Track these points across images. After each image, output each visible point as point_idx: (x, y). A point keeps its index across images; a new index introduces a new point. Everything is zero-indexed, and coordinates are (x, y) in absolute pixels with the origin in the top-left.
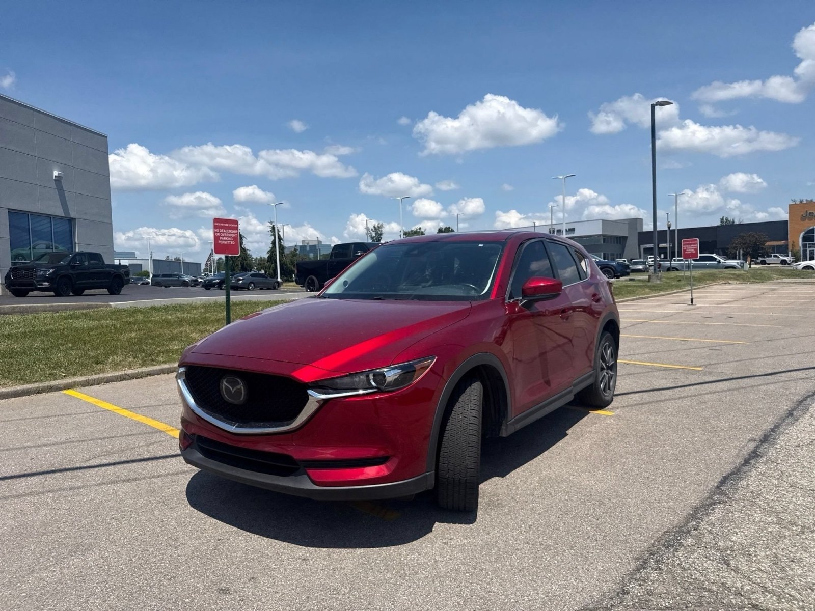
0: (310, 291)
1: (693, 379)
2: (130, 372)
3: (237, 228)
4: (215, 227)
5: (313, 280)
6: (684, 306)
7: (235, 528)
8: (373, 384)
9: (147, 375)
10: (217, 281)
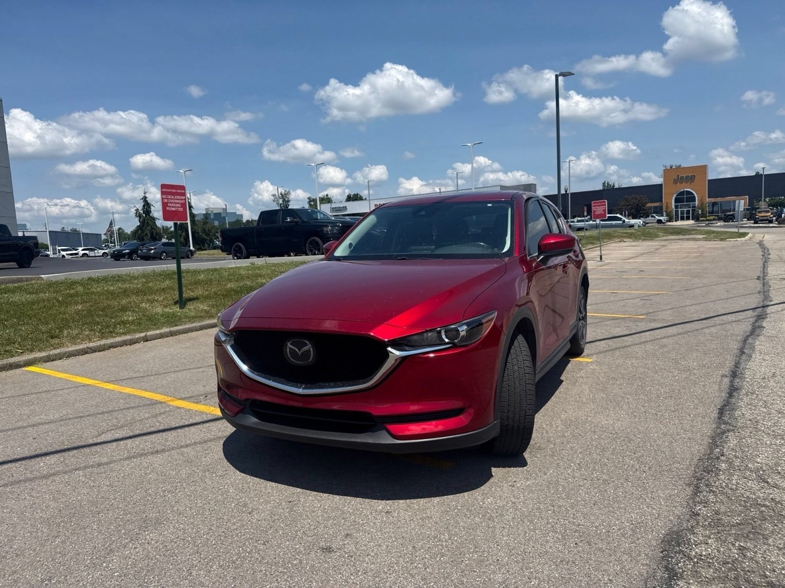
0: (237, 259)
1: (642, 326)
2: (91, 345)
3: (184, 194)
4: (163, 193)
5: (240, 248)
6: (595, 263)
7: (299, 490)
8: (447, 340)
9: (110, 347)
10: (127, 251)
